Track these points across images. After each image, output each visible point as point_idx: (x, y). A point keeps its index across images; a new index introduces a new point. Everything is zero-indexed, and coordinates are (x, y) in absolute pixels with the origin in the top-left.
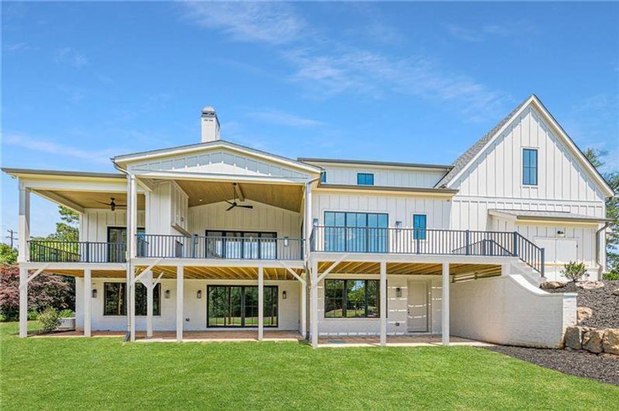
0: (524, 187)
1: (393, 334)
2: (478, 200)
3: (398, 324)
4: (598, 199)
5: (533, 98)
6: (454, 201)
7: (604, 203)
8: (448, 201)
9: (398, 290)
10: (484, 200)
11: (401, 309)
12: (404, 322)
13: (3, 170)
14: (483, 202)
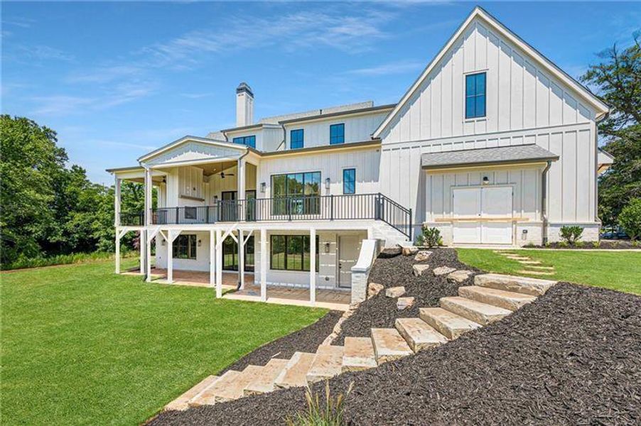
0: (466, 122)
1: (323, 287)
2: (410, 145)
3: (327, 279)
4: (583, 119)
5: (477, 11)
6: (384, 150)
7: (593, 124)
8: (378, 151)
9: (328, 245)
10: (417, 144)
11: (331, 264)
12: (333, 277)
13: (107, 170)
14: (416, 147)
